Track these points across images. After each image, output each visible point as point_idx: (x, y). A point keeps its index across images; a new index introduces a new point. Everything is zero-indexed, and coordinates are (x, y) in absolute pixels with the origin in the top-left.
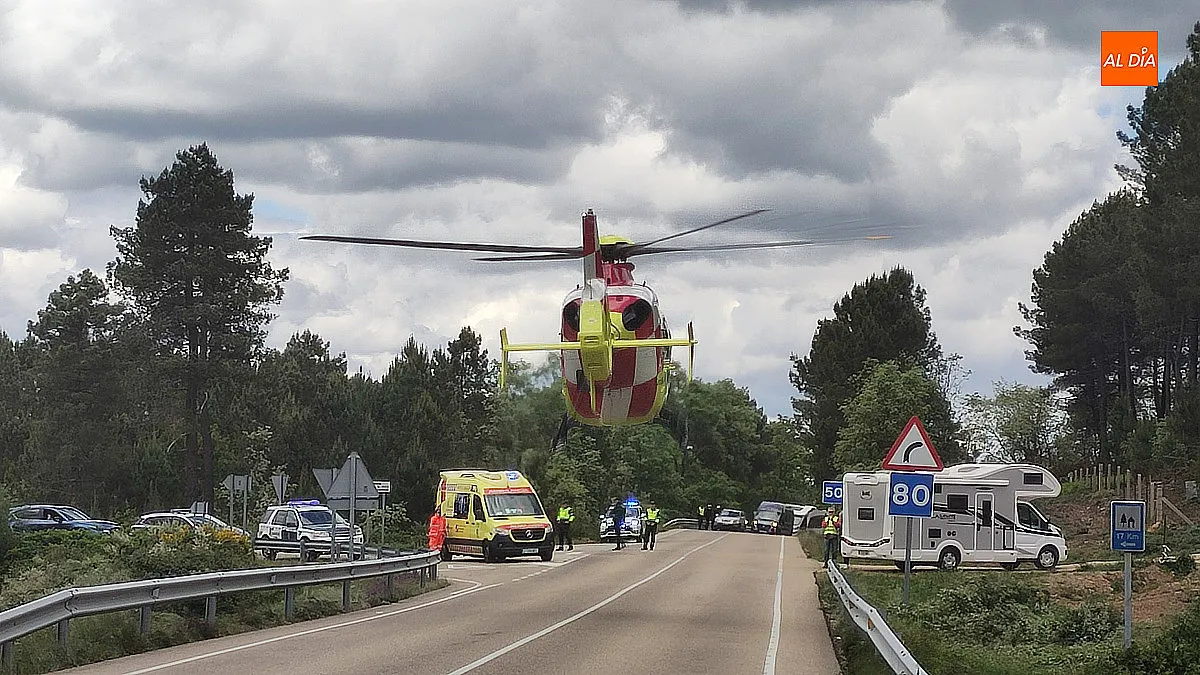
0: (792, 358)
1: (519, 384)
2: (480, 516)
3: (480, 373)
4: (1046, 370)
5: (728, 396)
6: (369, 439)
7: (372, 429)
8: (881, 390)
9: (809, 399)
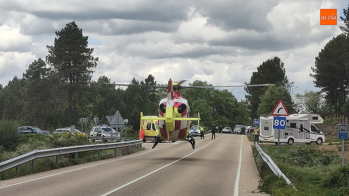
0: (245, 83)
2: (154, 129)
4: (319, 87)
5: (227, 94)
6: (122, 107)
7: (123, 104)
8: (271, 93)
9: (250, 95)
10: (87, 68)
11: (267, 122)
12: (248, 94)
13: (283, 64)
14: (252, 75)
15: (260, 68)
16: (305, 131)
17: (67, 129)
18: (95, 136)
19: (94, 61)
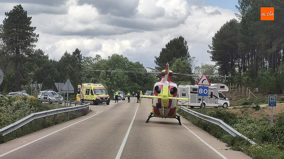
0: (155, 57)
1: (89, 62)
2: (92, 94)
3: (80, 59)
4: (215, 61)
5: (139, 66)
6: (56, 75)
7: (57, 73)
8: (177, 65)
9: (159, 67)
10: (31, 43)
11: (184, 90)
12: (157, 66)
13: (186, 42)
14: (161, 50)
15: (168, 46)
16: (214, 97)
17: (19, 93)
18: (42, 99)
19: (35, 38)
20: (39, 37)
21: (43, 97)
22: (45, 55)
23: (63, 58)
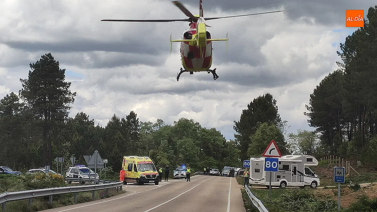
0: (234, 122)
2: (136, 170)
3: (137, 126)
4: (314, 126)
5: (214, 133)
6: (101, 146)
7: (102, 143)
8: (262, 132)
9: (239, 134)
10: (64, 103)
11: (258, 164)
12: (237, 134)
13: (275, 102)
14: (242, 113)
15: (251, 106)
16: (298, 173)
17: (41, 170)
18: (71, 178)
19: (71, 96)
20: (76, 95)
21: (72, 174)
22: (89, 121)
23: (110, 124)
